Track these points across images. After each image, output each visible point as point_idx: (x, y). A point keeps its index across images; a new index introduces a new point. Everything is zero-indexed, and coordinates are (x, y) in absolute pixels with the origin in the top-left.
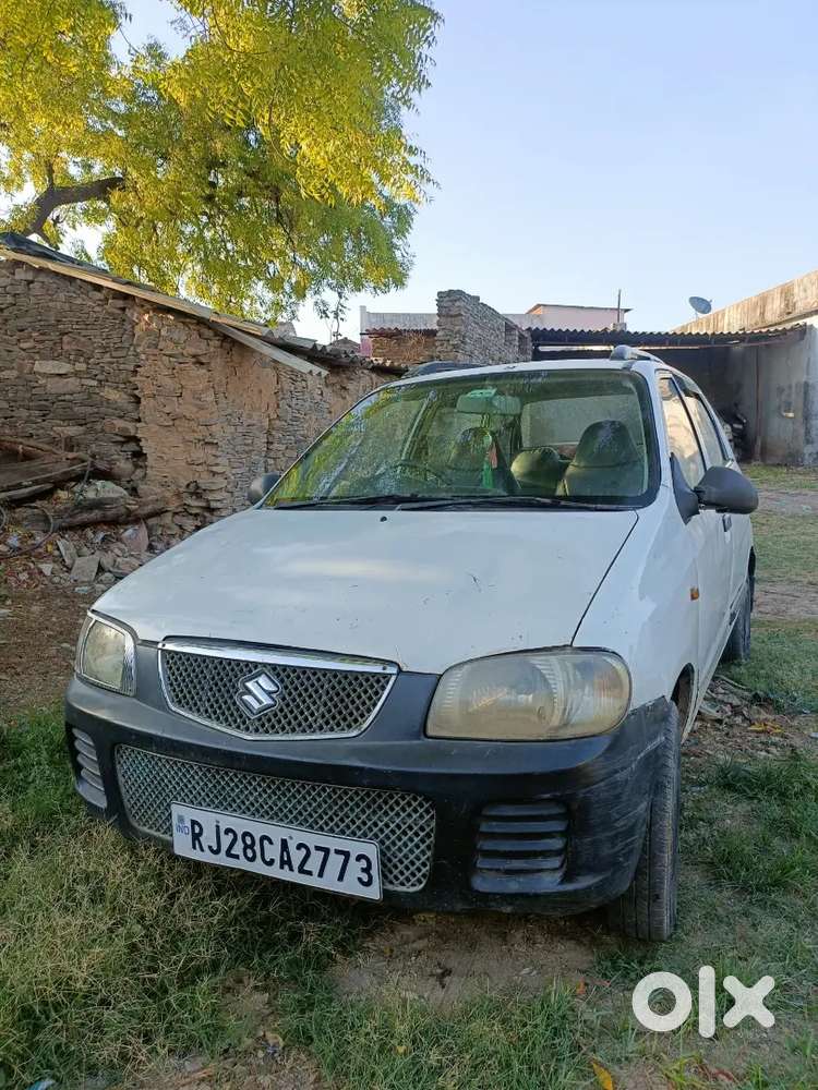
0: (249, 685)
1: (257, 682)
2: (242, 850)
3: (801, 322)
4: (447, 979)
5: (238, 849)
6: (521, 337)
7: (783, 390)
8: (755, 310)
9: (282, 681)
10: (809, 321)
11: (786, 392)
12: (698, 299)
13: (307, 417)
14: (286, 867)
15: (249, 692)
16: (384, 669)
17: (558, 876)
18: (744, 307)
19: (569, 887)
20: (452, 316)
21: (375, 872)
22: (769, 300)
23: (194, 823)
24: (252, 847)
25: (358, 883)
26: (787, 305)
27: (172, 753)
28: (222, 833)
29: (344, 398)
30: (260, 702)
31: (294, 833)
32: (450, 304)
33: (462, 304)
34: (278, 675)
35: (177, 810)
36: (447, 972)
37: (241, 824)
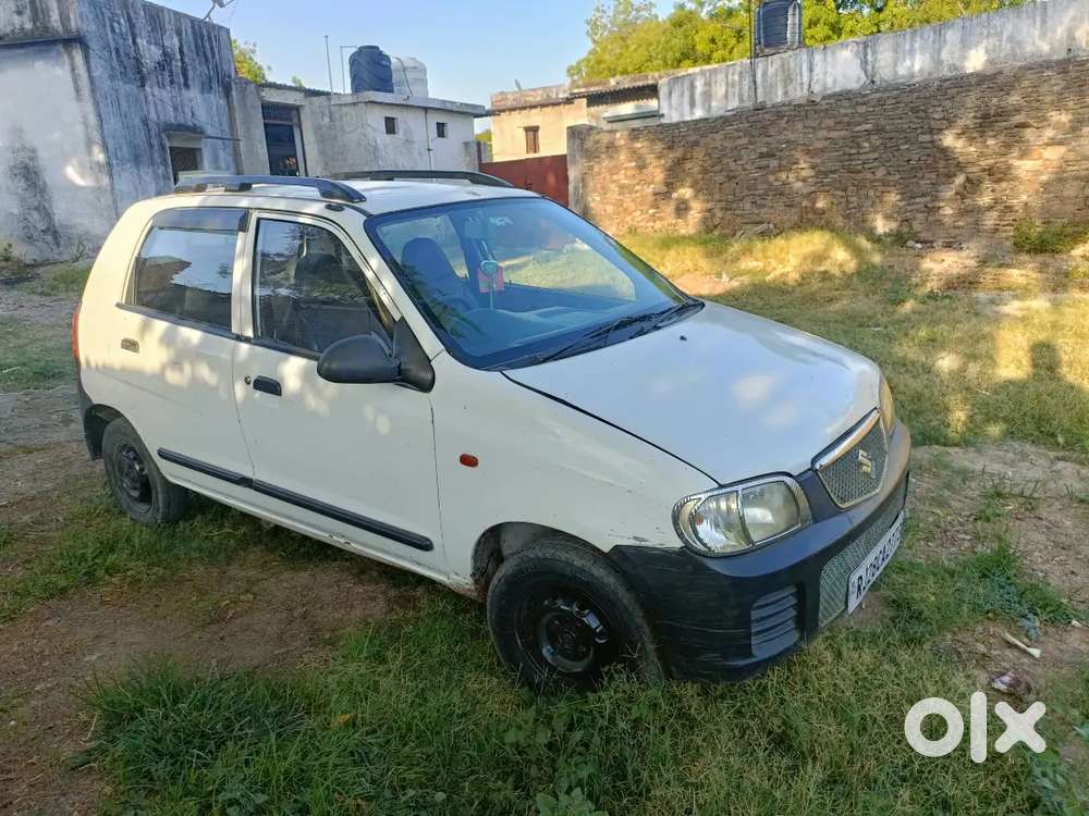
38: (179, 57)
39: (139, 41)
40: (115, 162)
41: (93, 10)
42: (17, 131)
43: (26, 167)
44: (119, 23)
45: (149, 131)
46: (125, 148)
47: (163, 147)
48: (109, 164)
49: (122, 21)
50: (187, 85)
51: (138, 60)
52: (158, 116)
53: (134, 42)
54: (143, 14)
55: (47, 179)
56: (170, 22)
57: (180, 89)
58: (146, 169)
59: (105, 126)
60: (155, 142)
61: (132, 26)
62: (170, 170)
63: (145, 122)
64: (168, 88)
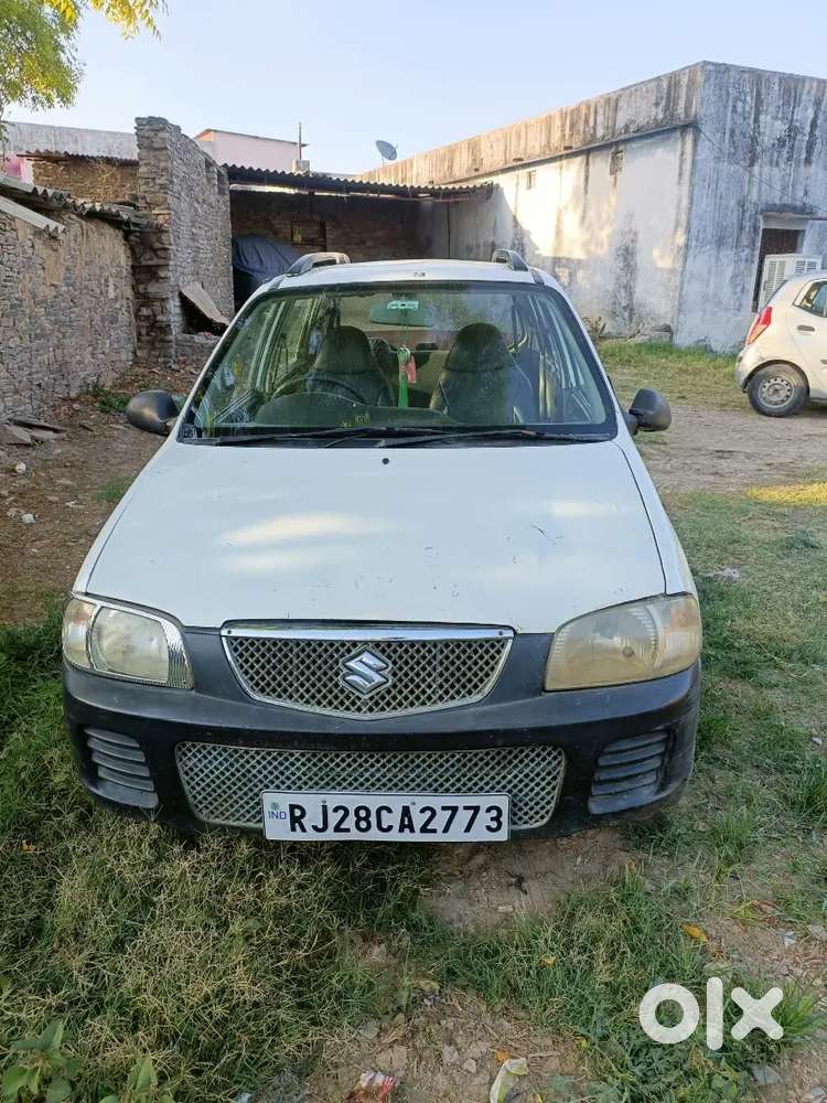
0: (351, 664)
1: (361, 661)
2: (354, 824)
3: (488, 180)
4: (524, 885)
5: (350, 822)
6: (219, 174)
7: (471, 250)
8: (443, 161)
9: (389, 657)
10: (495, 180)
11: (475, 251)
12: (384, 143)
13: (21, 276)
14: (407, 830)
15: (352, 671)
16: (501, 634)
17: (653, 788)
18: (431, 157)
19: (663, 795)
20: (155, 149)
21: (504, 819)
22: (457, 153)
23: (292, 807)
24: (366, 819)
25: (486, 831)
26: (474, 160)
27: (266, 745)
28: (330, 812)
29: (56, 250)
30: (369, 680)
31: (416, 799)
32: (152, 134)
33: (167, 135)
34: (383, 651)
35: (269, 798)
36: (521, 880)
37: (352, 800)
38: (808, 129)
39: (762, 118)
40: (694, 243)
41: (717, 92)
42: (630, 216)
43: (627, 249)
44: (744, 102)
45: (744, 212)
46: (710, 229)
47: (755, 229)
48: (687, 246)
49: (748, 99)
50: (808, 161)
51: (754, 139)
52: (760, 196)
53: (756, 120)
54: (776, 87)
55: (638, 261)
56: (809, 92)
57: (798, 166)
58: (729, 252)
59: (694, 208)
60: (747, 224)
61: (759, 101)
62: (757, 252)
63: (741, 204)
64: (783, 166)
